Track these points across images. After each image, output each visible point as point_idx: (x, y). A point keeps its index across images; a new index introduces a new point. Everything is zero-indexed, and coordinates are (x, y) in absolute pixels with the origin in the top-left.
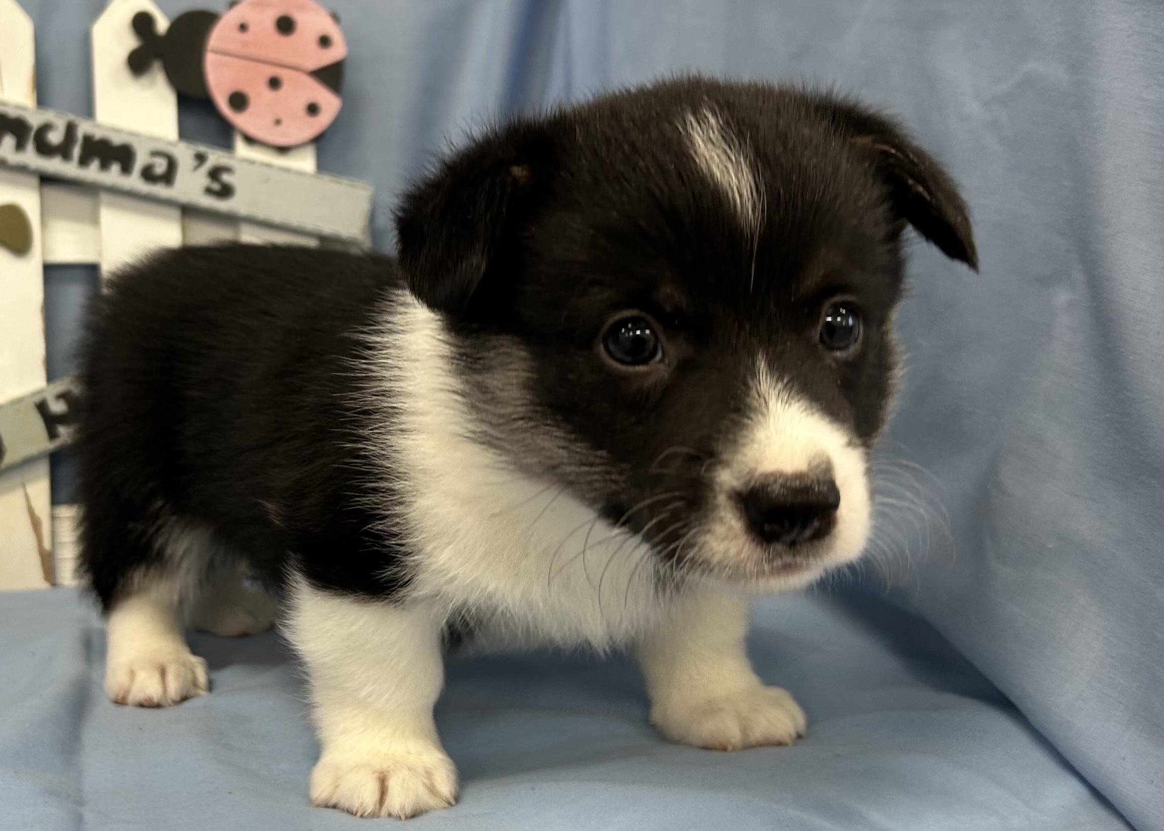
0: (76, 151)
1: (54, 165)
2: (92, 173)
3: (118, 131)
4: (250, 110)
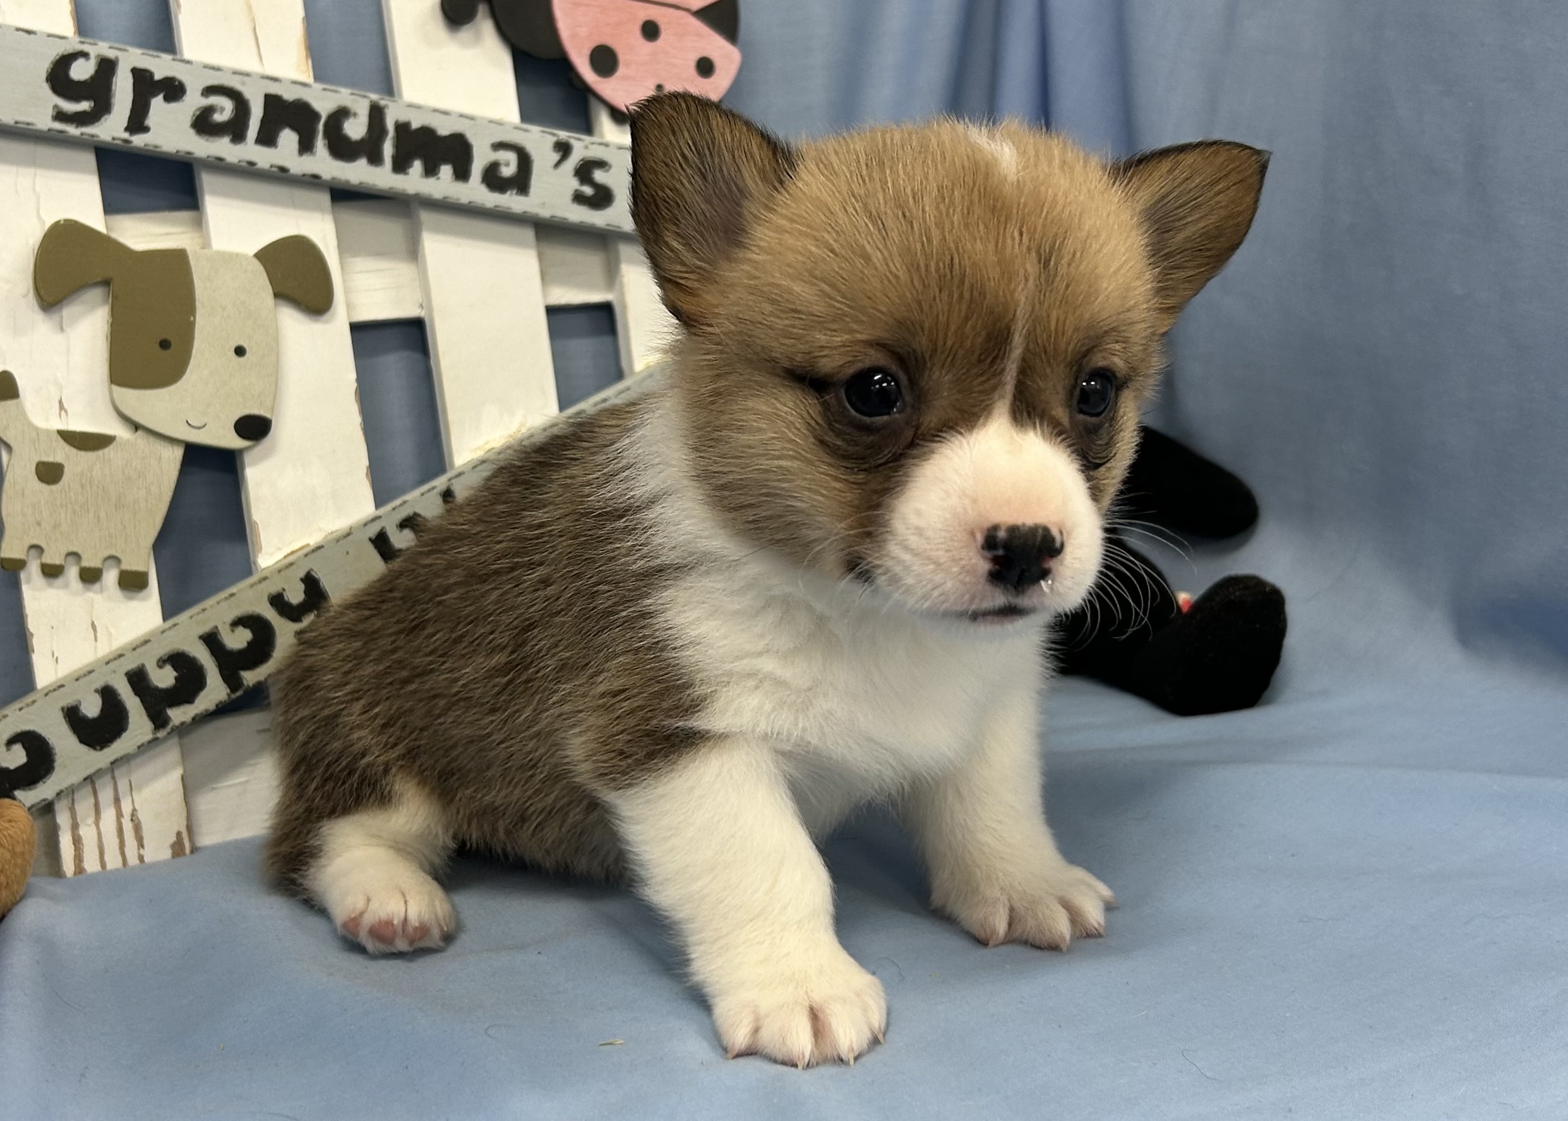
0: (388, 149)
1: (358, 172)
2: (414, 181)
3: (446, 113)
4: (621, 70)
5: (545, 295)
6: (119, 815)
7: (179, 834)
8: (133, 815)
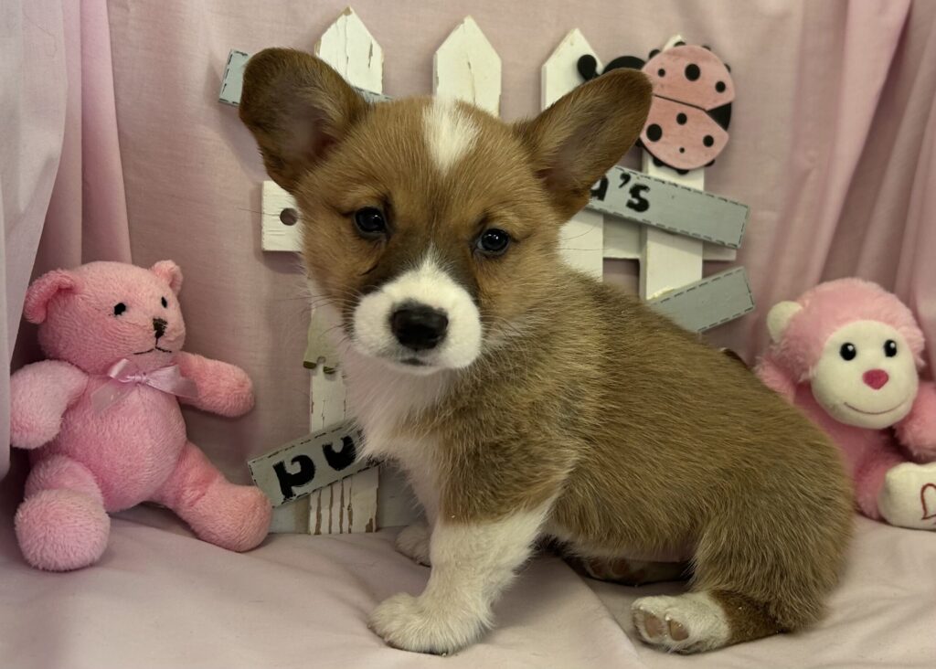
4: (663, 139)
5: (604, 253)
6: (342, 506)
7: (371, 520)
8: (349, 506)
